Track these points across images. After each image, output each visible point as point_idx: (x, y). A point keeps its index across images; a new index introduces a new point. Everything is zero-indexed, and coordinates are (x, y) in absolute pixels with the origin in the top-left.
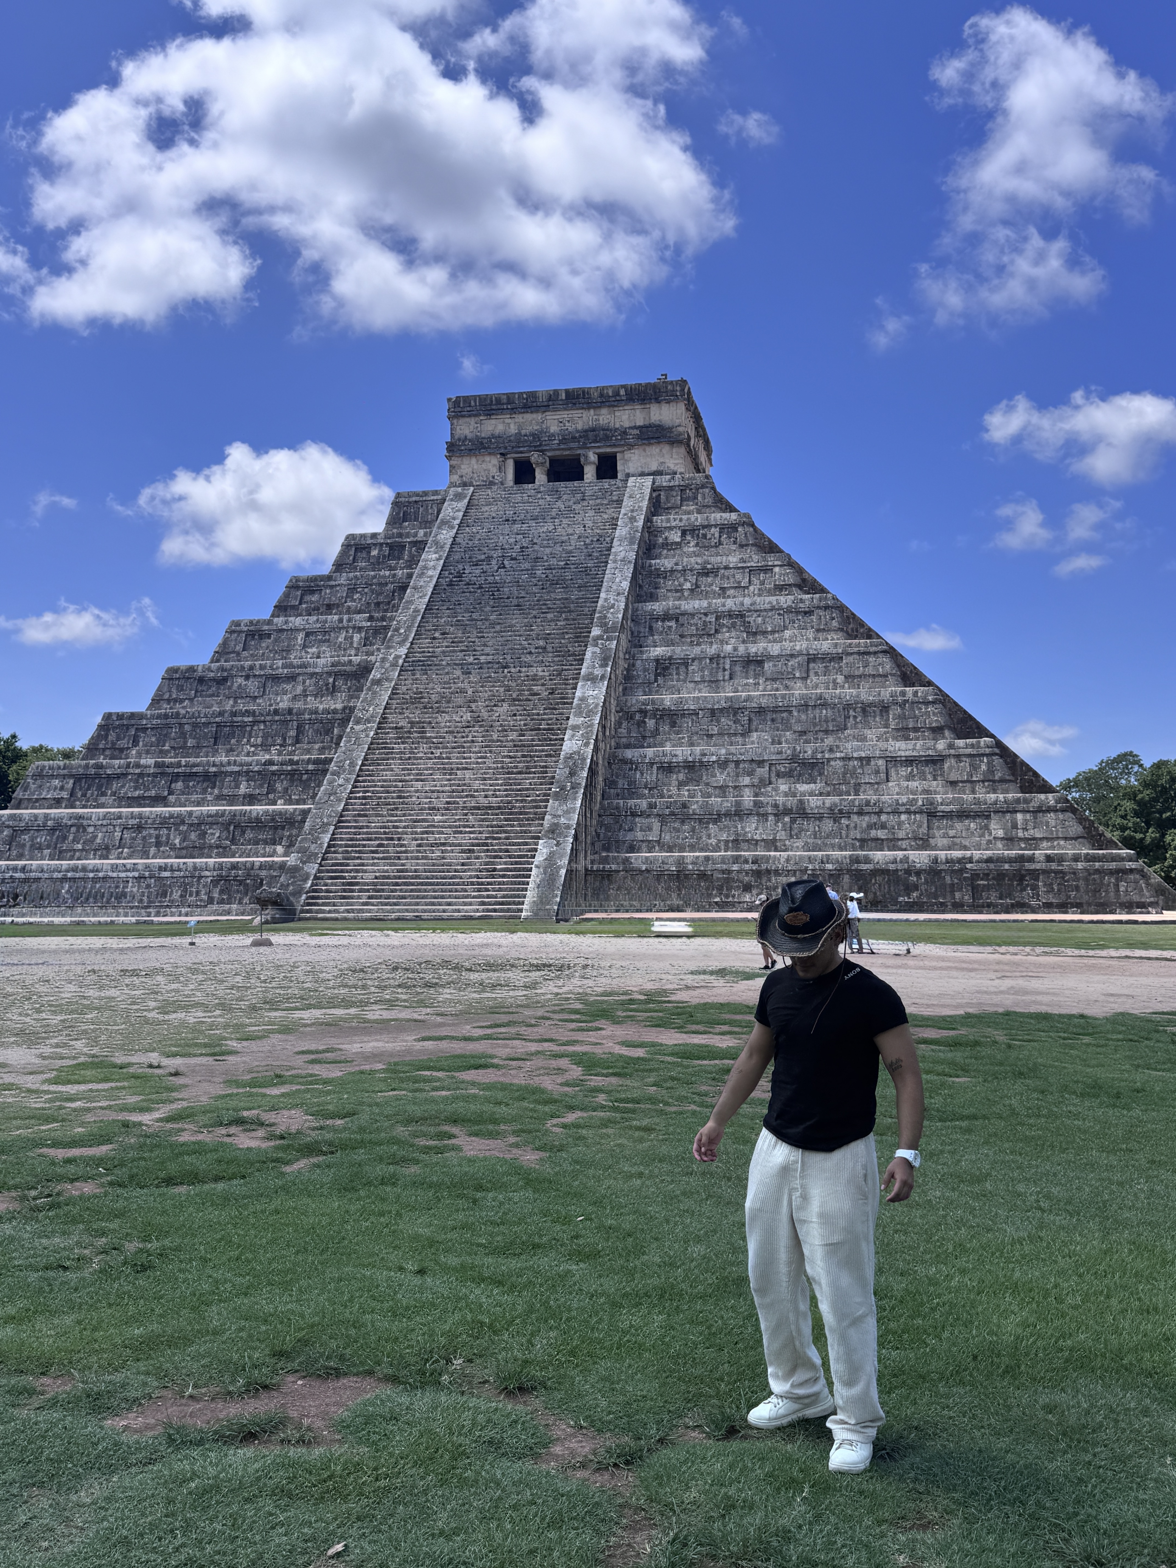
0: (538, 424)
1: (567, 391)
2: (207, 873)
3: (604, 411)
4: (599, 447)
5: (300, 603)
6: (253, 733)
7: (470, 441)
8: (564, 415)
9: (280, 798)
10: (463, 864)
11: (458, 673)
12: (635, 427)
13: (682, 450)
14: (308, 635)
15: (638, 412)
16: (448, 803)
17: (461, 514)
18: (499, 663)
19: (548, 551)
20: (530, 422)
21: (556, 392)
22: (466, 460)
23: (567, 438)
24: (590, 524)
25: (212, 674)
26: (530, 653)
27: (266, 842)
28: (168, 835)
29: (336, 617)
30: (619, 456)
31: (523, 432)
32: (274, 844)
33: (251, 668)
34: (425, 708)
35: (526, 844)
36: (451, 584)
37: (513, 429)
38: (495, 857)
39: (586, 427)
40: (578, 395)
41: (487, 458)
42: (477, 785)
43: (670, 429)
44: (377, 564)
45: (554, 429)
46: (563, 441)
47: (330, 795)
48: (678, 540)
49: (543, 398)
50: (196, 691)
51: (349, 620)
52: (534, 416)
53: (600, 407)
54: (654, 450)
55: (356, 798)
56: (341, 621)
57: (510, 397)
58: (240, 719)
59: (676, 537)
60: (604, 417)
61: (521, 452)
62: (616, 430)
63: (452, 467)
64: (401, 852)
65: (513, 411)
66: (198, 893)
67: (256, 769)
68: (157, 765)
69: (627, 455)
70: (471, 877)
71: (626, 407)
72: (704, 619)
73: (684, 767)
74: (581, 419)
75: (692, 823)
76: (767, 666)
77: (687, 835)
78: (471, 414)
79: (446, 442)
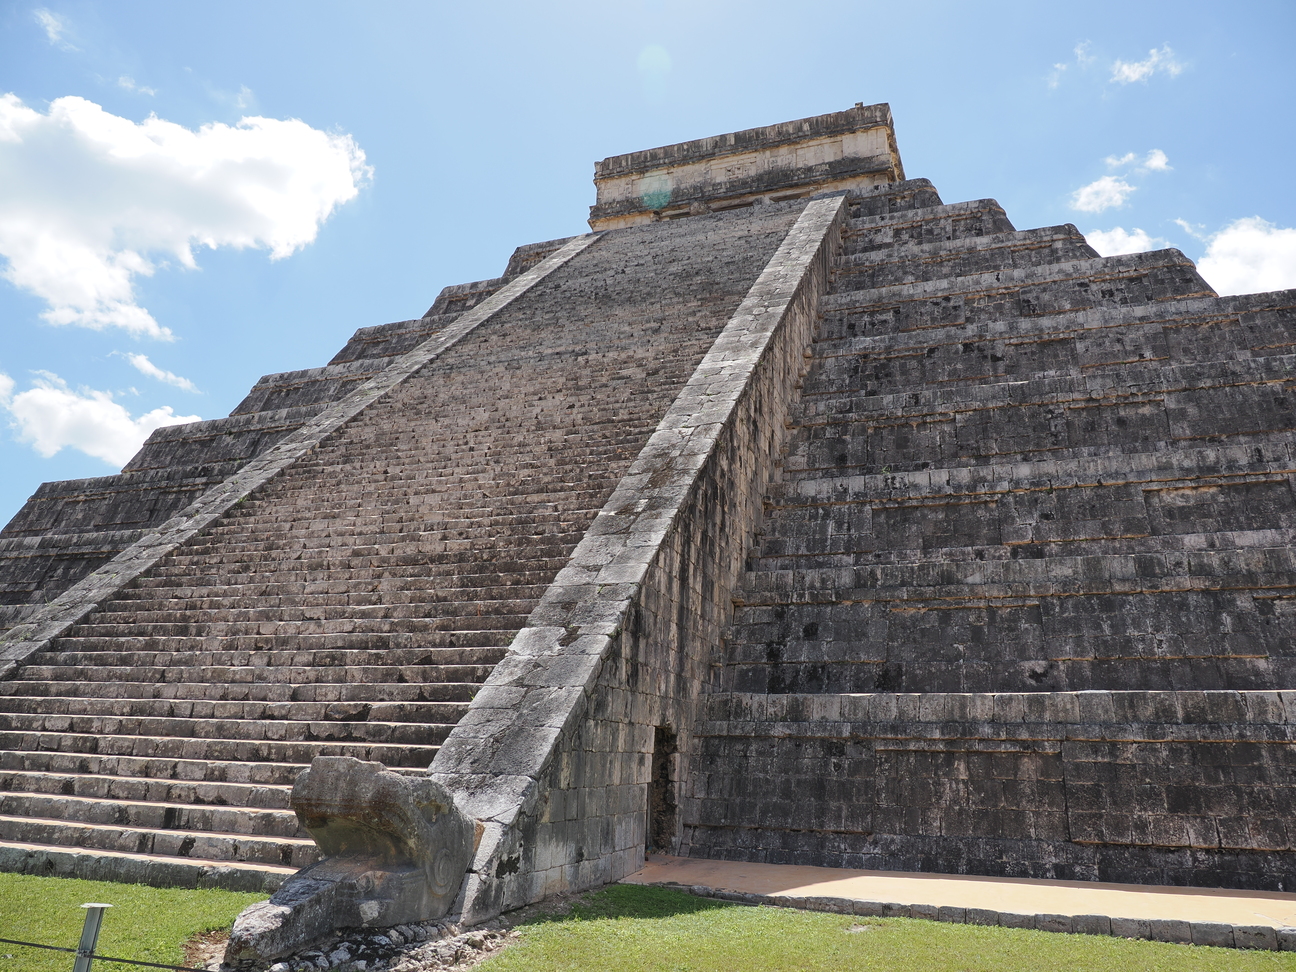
0: (700, 175)
1: (737, 136)
3: (784, 150)
4: (776, 190)
7: (618, 202)
8: (733, 161)
10: (291, 696)
11: (499, 369)
12: (823, 164)
15: (826, 146)
16: (355, 553)
17: (585, 246)
18: (573, 352)
19: (692, 253)
20: (690, 174)
21: (723, 137)
22: (613, 224)
23: (737, 187)
24: (755, 229)
26: (631, 336)
31: (683, 186)
34: (417, 414)
35: (484, 641)
37: (670, 185)
39: (761, 171)
40: (751, 138)
41: (638, 219)
43: (870, 159)
45: (720, 178)
46: (732, 188)
47: (147, 548)
48: (889, 239)
49: (707, 148)
52: (697, 166)
53: (777, 147)
57: (667, 151)
60: (784, 157)
61: (679, 208)
62: (799, 169)
65: (672, 164)
71: (811, 143)
72: (944, 304)
73: (934, 509)
74: (753, 164)
75: (972, 619)
76: (1080, 347)
77: (961, 648)
78: (621, 174)
79: (591, 207)
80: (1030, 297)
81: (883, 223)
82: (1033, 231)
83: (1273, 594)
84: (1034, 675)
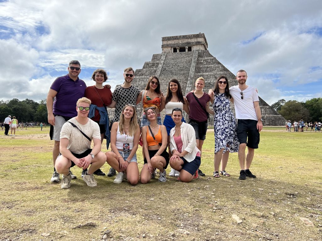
0: (177, 42)
1: (183, 36)
3: (189, 39)
4: (188, 46)
5: (138, 74)
8: (182, 40)
12: (195, 42)
13: (203, 46)
19: (180, 64)
22: (165, 48)
23: (183, 44)
24: (187, 59)
29: (144, 76)
30: (192, 47)
31: (175, 43)
36: (164, 70)
39: (186, 42)
41: (169, 48)
44: (150, 67)
45: (180, 42)
49: (178, 37)
52: (177, 40)
54: (198, 46)
57: (173, 37)
59: (202, 61)
60: (189, 40)
61: (175, 47)
62: (192, 42)
63: (162, 49)
78: (166, 40)
79: (162, 45)
81: (202, 59)
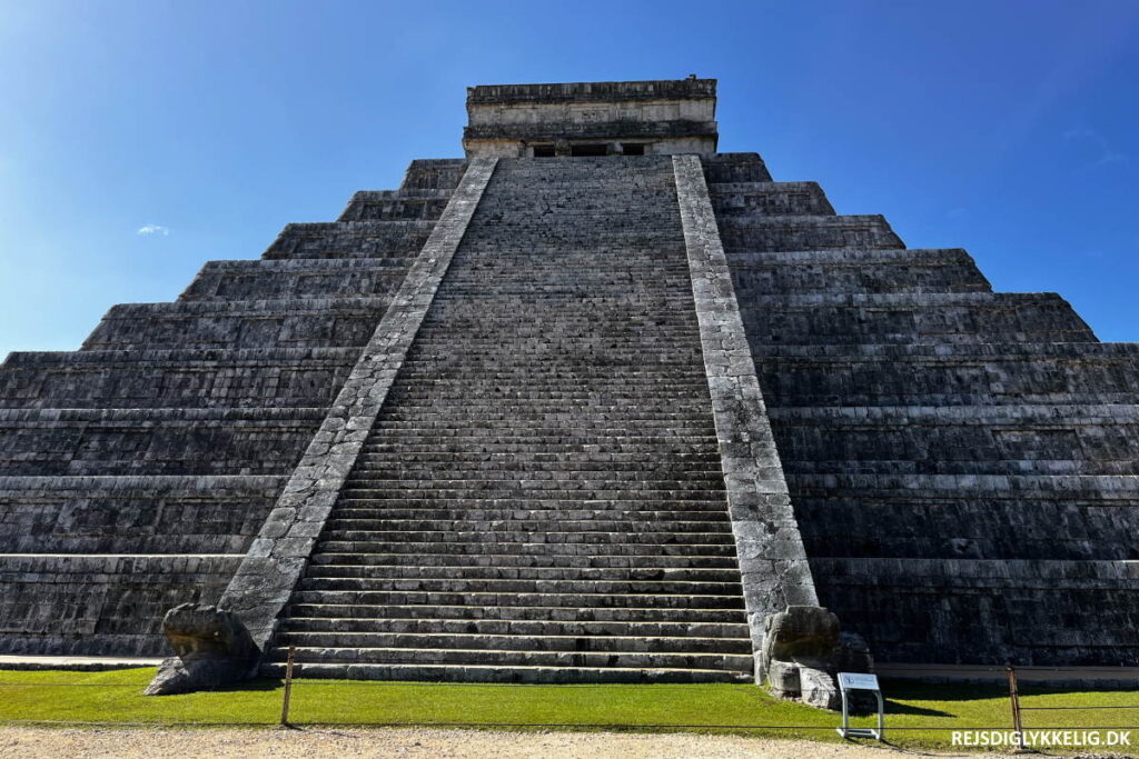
0: (561, 114)
1: (593, 86)
2: (104, 578)
4: (625, 138)
5: (295, 251)
6: (217, 381)
8: (588, 107)
9: (243, 466)
10: (592, 565)
11: (516, 301)
12: (664, 121)
14: (302, 279)
15: (666, 107)
16: (538, 459)
17: (489, 175)
18: (572, 292)
20: (553, 112)
21: (582, 85)
22: (484, 144)
23: (593, 130)
24: (641, 183)
25: (172, 315)
26: (613, 283)
27: (215, 530)
28: (55, 517)
29: (340, 261)
30: (646, 149)
31: (546, 122)
32: (228, 532)
33: (224, 309)
34: (476, 337)
35: (706, 528)
36: (488, 224)
37: (535, 119)
38: (653, 552)
39: (612, 120)
40: (605, 90)
41: (507, 145)
42: (581, 433)
43: (701, 124)
44: (390, 220)
45: (578, 120)
46: (589, 131)
47: (332, 444)
48: (742, 205)
49: (566, 91)
50: (145, 335)
51: (357, 264)
52: (558, 107)
53: (626, 101)
55: (376, 450)
56: (346, 264)
57: (533, 88)
58: (198, 363)
60: (631, 111)
61: (544, 140)
62: (645, 123)
64: (466, 539)
65: (537, 101)
66: (81, 612)
67: (213, 424)
68: (62, 417)
69: (656, 147)
70: (615, 589)
71: (654, 103)
72: (809, 271)
73: (861, 433)
74: (607, 112)
75: (915, 511)
76: (917, 318)
77: (912, 529)
78: (491, 103)
79: (465, 128)
80: (869, 272)
81: (735, 190)
82: (856, 217)
83: (1086, 503)
84: (960, 547)
